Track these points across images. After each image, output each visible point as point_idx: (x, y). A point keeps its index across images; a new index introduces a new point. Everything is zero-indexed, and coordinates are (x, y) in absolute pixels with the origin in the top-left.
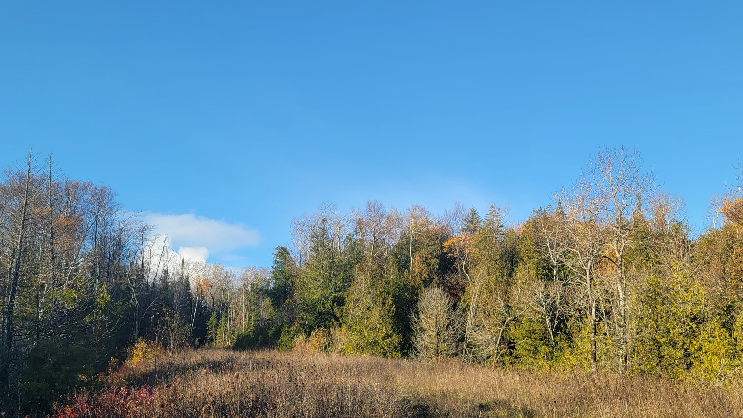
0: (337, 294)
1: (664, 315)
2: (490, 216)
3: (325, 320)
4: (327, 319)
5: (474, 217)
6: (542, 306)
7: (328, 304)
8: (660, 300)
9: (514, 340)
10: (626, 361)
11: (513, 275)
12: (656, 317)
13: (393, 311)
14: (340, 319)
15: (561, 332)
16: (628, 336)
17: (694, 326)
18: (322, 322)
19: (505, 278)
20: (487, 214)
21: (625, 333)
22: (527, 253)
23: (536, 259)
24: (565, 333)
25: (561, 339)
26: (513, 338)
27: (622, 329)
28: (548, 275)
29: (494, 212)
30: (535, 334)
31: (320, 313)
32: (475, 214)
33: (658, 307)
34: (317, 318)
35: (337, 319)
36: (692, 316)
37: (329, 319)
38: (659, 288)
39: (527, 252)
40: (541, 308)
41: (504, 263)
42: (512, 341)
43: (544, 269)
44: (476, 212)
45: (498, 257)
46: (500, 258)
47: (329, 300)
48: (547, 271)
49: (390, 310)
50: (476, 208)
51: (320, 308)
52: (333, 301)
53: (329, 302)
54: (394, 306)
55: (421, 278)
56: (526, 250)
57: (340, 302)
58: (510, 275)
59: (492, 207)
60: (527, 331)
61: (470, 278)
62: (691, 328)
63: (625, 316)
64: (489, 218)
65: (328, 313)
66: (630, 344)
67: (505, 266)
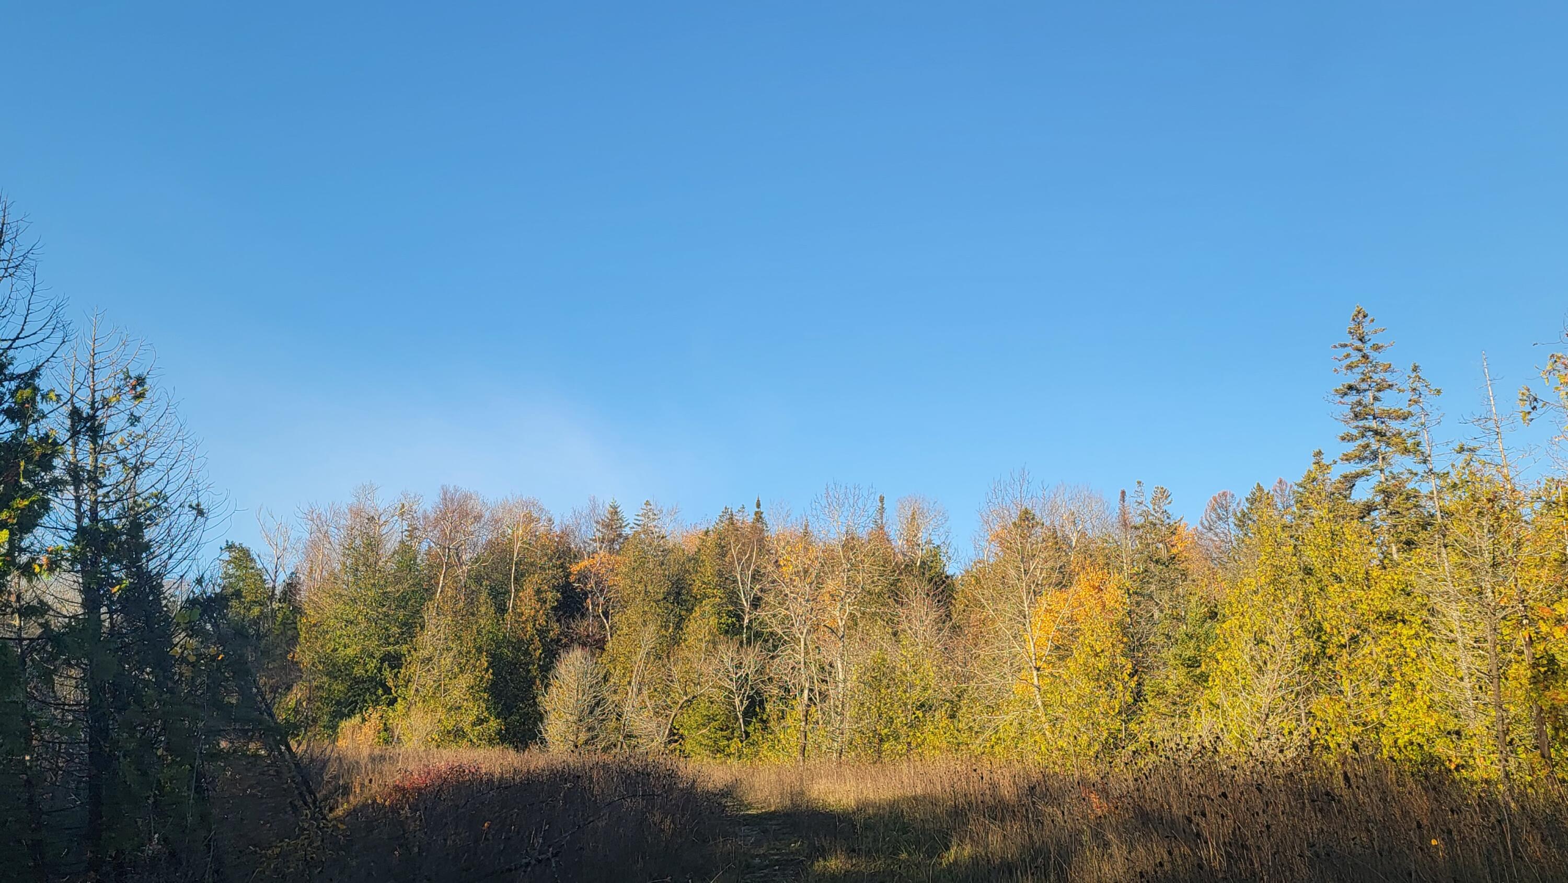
0: (390, 648)
1: (888, 700)
2: (643, 518)
3: (365, 692)
4: (369, 689)
5: (616, 517)
6: (731, 680)
7: (372, 665)
8: (885, 682)
9: (678, 730)
10: (840, 757)
11: (684, 625)
12: (878, 704)
13: (489, 679)
14: (393, 691)
15: (756, 718)
16: (846, 725)
17: (921, 715)
18: (359, 695)
19: (670, 630)
20: (638, 515)
21: (842, 722)
22: (704, 588)
23: (718, 600)
24: (762, 720)
25: (755, 729)
26: (677, 727)
27: (839, 718)
28: (735, 624)
29: (649, 510)
30: (716, 721)
31: (357, 681)
32: (616, 512)
33: (883, 691)
34: (351, 688)
35: (387, 690)
36: (919, 704)
37: (372, 690)
38: (885, 666)
39: (704, 586)
40: (730, 683)
41: (671, 607)
42: (675, 731)
43: (730, 616)
44: (618, 510)
45: (661, 596)
46: (665, 598)
47: (374, 658)
48: (734, 619)
49: (482, 678)
50: (618, 503)
51: (358, 671)
52: (383, 660)
53: (375, 661)
54: (491, 671)
55: (534, 625)
56: (704, 583)
57: (395, 661)
58: (678, 627)
59: (647, 503)
60: (704, 716)
61: (611, 628)
62: (917, 717)
63: (843, 702)
64: (641, 522)
65: (372, 679)
66: (847, 736)
67: (672, 611)
